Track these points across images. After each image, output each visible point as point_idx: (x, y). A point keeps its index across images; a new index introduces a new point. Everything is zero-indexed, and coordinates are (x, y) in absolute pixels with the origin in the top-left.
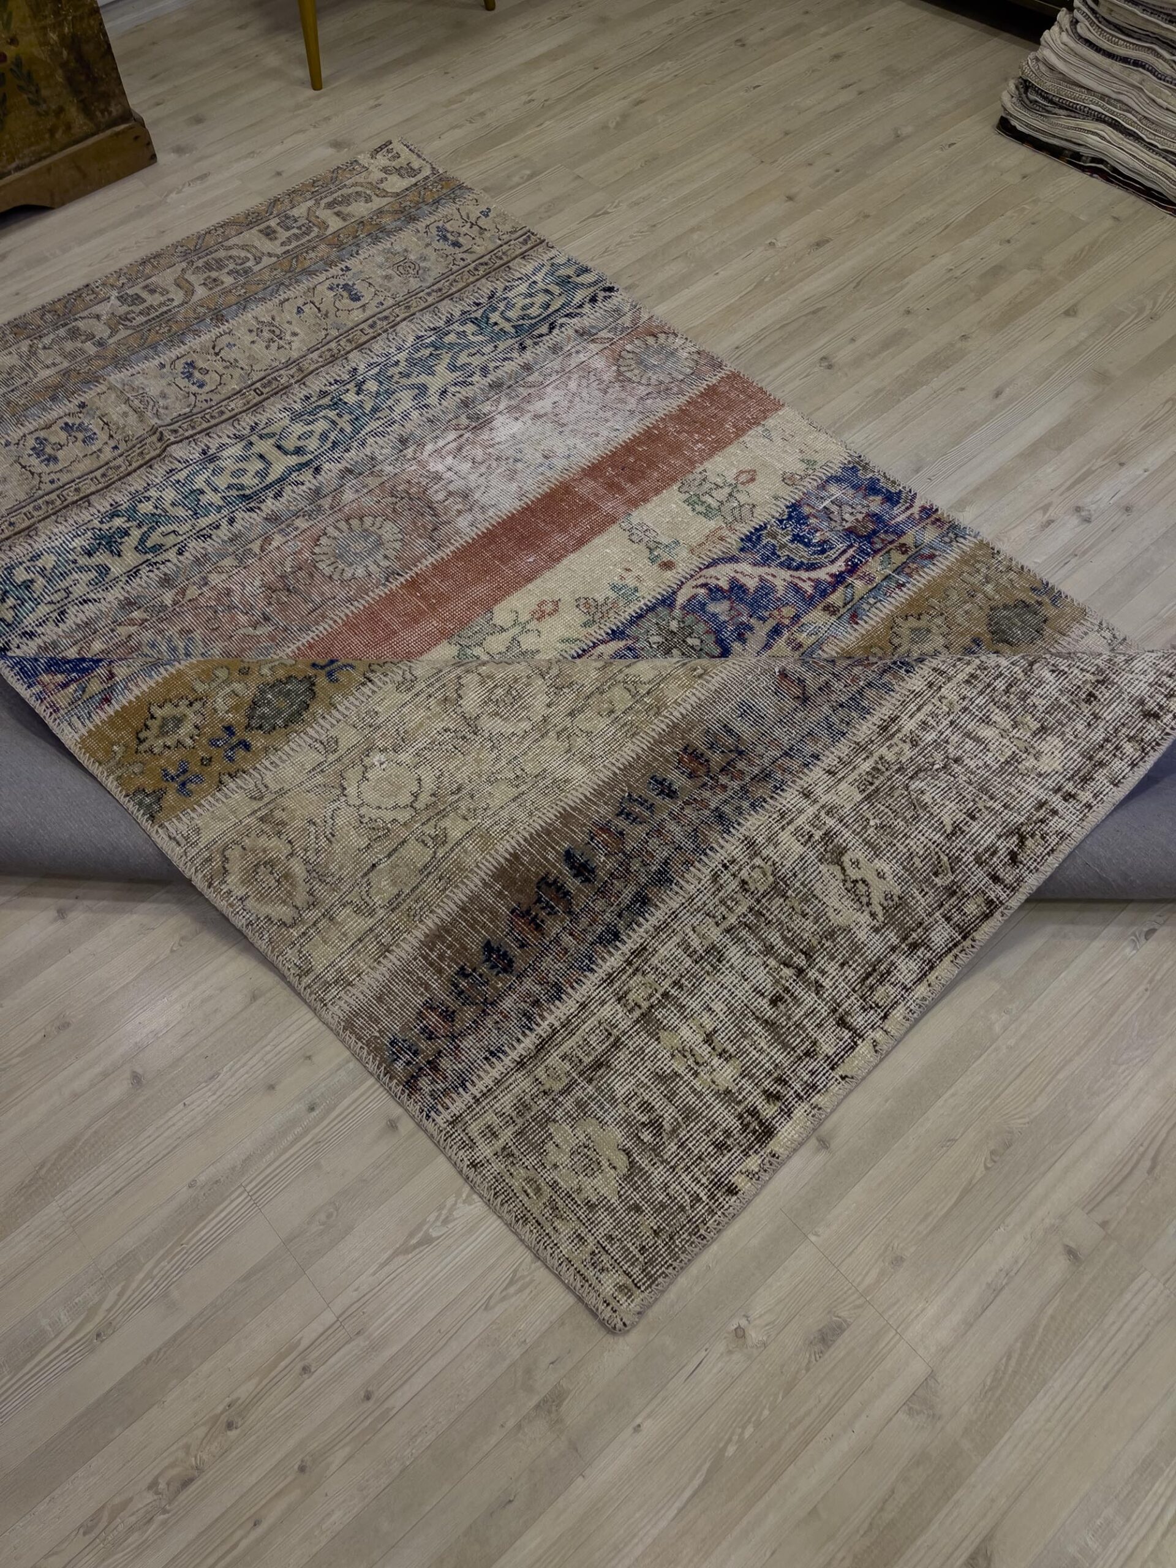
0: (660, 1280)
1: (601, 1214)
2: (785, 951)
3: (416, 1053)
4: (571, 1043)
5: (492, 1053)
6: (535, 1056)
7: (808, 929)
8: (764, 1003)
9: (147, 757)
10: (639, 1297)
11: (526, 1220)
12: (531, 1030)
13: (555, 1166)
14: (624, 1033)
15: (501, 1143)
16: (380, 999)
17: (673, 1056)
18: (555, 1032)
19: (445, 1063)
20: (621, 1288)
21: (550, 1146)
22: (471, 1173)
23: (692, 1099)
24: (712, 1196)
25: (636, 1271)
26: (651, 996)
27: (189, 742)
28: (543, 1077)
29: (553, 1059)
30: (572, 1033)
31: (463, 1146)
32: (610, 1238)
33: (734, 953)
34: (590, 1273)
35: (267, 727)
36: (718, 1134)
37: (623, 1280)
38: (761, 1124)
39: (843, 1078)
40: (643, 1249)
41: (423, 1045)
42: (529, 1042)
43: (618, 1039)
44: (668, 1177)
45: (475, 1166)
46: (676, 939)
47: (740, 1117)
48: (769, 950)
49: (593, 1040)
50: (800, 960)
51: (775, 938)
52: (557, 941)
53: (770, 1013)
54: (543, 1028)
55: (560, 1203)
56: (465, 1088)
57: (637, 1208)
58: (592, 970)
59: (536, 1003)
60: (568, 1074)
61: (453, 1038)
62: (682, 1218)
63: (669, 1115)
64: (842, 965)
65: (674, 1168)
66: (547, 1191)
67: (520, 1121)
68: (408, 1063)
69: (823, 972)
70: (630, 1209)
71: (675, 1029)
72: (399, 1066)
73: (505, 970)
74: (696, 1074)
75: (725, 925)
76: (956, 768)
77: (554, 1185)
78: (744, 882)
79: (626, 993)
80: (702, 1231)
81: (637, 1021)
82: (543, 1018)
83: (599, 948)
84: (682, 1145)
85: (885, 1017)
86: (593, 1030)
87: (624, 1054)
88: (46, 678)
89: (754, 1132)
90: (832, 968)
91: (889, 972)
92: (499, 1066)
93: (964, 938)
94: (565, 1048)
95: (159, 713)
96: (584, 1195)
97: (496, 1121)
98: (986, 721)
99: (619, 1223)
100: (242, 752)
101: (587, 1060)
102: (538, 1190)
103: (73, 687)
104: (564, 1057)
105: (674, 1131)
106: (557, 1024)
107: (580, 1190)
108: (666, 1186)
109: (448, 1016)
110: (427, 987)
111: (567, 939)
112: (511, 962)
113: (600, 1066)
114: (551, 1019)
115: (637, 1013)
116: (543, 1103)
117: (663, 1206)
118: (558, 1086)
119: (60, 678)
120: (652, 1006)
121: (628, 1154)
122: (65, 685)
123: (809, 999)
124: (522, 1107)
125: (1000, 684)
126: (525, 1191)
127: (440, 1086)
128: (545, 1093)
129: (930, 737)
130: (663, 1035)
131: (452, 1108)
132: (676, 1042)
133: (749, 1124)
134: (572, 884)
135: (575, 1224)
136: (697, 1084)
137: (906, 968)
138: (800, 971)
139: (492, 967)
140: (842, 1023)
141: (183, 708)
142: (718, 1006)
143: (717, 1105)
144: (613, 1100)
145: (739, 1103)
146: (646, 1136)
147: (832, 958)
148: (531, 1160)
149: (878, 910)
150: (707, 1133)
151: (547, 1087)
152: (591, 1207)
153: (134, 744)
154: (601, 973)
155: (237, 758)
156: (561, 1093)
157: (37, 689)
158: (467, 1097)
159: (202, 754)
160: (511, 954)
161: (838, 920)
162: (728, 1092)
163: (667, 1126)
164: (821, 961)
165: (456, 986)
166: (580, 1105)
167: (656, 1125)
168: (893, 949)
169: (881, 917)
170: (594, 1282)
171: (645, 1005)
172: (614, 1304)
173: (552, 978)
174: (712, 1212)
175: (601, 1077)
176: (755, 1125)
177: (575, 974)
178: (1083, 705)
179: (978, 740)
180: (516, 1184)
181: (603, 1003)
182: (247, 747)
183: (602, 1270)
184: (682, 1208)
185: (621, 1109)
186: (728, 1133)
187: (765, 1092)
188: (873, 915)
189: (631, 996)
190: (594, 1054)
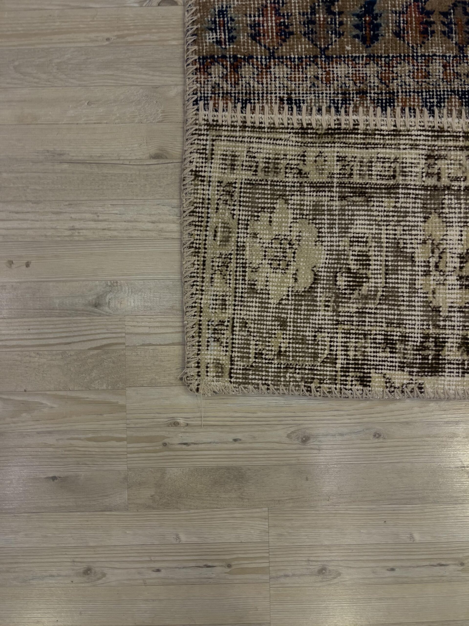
0: (250, 386)
1: (254, 302)
3: (232, 39)
4: (358, 153)
5: (290, 100)
6: (320, 136)
10: (224, 382)
11: (196, 254)
12: (337, 111)
13: (255, 235)
14: (406, 187)
15: (231, 177)
17: (424, 242)
18: (354, 131)
19: (247, 71)
20: (218, 365)
21: (265, 216)
22: (190, 178)
23: (404, 288)
24: (345, 370)
25: (240, 364)
26: (457, 179)
28: (310, 158)
29: (332, 152)
30: (366, 146)
31: (201, 152)
32: (244, 324)
34: (207, 334)
36: (397, 332)
37: (225, 361)
38: (437, 357)
40: (259, 355)
41: (243, 38)
42: (326, 120)
43: (396, 187)
44: (328, 325)
45: (197, 176)
47: (426, 337)
49: (377, 168)
55: (232, 265)
56: (243, 108)
57: (283, 324)
58: (432, 113)
59: (362, 93)
60: (331, 175)
61: (272, 56)
62: (308, 362)
65: (338, 323)
66: (232, 247)
67: (261, 175)
68: (219, 42)
70: (278, 319)
71: (448, 224)
72: (210, 37)
73: (364, 40)
74: (427, 273)
77: (241, 248)
79: (440, 157)
80: (313, 385)
81: (425, 188)
82: (356, 111)
83: (455, 100)
84: (361, 313)
86: (384, 160)
87: (388, 203)
89: (425, 358)
92: (285, 115)
94: (349, 152)
96: (254, 276)
97: (243, 157)
99: (260, 321)
101: (356, 179)
102: (226, 240)
104: (341, 159)
105: (366, 297)
106: (362, 127)
107: (255, 270)
108: (320, 330)
109: (284, 33)
112: (375, 38)
113: (362, 194)
114: (361, 117)
116: (291, 179)
117: (303, 340)
118: (314, 177)
120: (449, 188)
121: (316, 280)
124: (272, 166)
126: (216, 232)
127: (227, 86)
128: (300, 172)
130: (434, 218)
131: (220, 112)
132: (438, 234)
133: (427, 348)
135: (229, 290)
136: (420, 281)
139: (357, 27)
143: (418, 312)
144: (344, 230)
145: (437, 326)
146: (342, 281)
150: (390, 323)
151: (306, 169)
152: (252, 289)
154: (436, 122)
156: (312, 185)
158: (239, 116)
160: (382, 30)
162: (437, 310)
163: (365, 289)
165: (313, 12)
170: (204, 341)
171: (445, 181)
172: (203, 370)
173: (394, 86)
174: (334, 380)
175: (354, 203)
176: (431, 354)
177: (416, 101)
180: (214, 220)
181: (414, 147)
183: (217, 340)
184: (315, 356)
185: (344, 243)
186: (404, 339)
187: (464, 338)
189: (441, 164)
190: (366, 180)
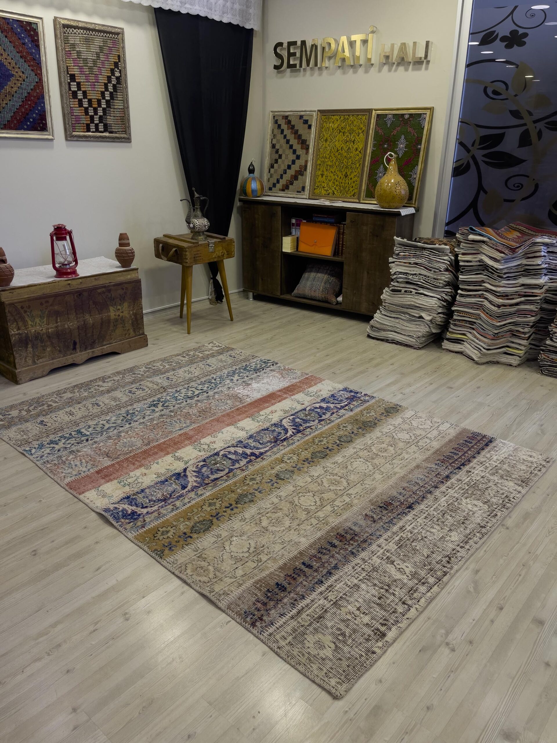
0: (352, 680)
1: (327, 661)
2: (380, 585)
3: (254, 615)
4: (310, 611)
5: (282, 615)
6: (297, 615)
7: (387, 580)
8: (376, 599)
9: (158, 541)
10: (345, 686)
11: (300, 664)
12: (295, 608)
13: (309, 648)
14: (328, 608)
15: (287, 641)
16: (239, 599)
17: (346, 614)
18: (303, 608)
19: (264, 618)
20: (338, 683)
21: (306, 642)
22: (278, 651)
23: (355, 626)
24: (367, 655)
25: (342, 677)
26: (336, 598)
27: (172, 537)
28: (301, 621)
29: (304, 616)
30: (309, 608)
31: (274, 642)
32: (332, 668)
33: (363, 586)
34: (326, 679)
35: (197, 532)
36: (366, 636)
37: (338, 680)
38: (381, 632)
39: (408, 619)
40: (344, 671)
41: (256, 613)
42: (294, 611)
43: (326, 610)
44: (350, 650)
45: (279, 648)
46: (343, 583)
47: (373, 631)
48: (375, 585)
49: (317, 610)
50: (387, 588)
51: (376, 582)
52: (301, 583)
53: (378, 601)
54: (299, 607)
55: (312, 659)
56: (273, 625)
57: (340, 659)
58: (314, 591)
59: (296, 600)
60: (310, 620)
61: (267, 611)
62: (357, 661)
63: (347, 632)
64: (401, 589)
65: (352, 647)
66: (307, 655)
67: (294, 634)
68: (251, 618)
69: (395, 590)
70: (337, 660)
71: (346, 607)
72: (248, 619)
73: (283, 591)
74: (355, 619)
75: (359, 579)
76: (426, 539)
77: (309, 653)
78: (363, 569)
79: (327, 597)
80: (365, 665)
81: (332, 605)
82: (299, 604)
83: (316, 585)
84: (354, 640)
85: (418, 601)
86: (317, 607)
87: (329, 614)
88: (123, 520)
89: (379, 635)
90: (397, 589)
91: (417, 590)
92: (284, 618)
93: (440, 581)
94: (308, 612)
95: (161, 530)
96: (320, 656)
97: (285, 635)
98: (432, 527)
99: (334, 664)
100: (189, 539)
101: (316, 616)
102: (303, 655)
103: (132, 524)
104: (308, 615)
105: (350, 636)
106: (304, 606)
107: (318, 654)
108: (350, 652)
109: (265, 604)
110: (256, 595)
111: (305, 583)
112: (285, 589)
113: (321, 618)
114: (301, 604)
115: (332, 603)
116: (302, 629)
117: (349, 658)
118: (306, 624)
119: (127, 521)
120: (337, 600)
121: (335, 643)
122: (129, 523)
123: (392, 597)
124: (294, 630)
125: (435, 519)
126: (299, 655)
127: (264, 625)
128: (302, 626)
129: (416, 531)
131: (269, 631)
132: (347, 610)
133: (376, 633)
134: (306, 569)
135: (318, 665)
136: (356, 622)
137: (423, 589)
138: (387, 590)
139: (279, 590)
140: (404, 603)
141: (169, 528)
142: (360, 600)
143: (364, 628)
144: (327, 627)
145: (372, 627)
146: (340, 638)
147: (397, 587)
148: (300, 646)
149: (409, 575)
150: (362, 636)
151: (302, 624)
152: (323, 659)
153: (153, 538)
154: (318, 592)
155: (188, 540)
156: (308, 626)
157: (120, 523)
158: (274, 627)
159: (176, 540)
160: (285, 586)
161: (396, 578)
162: (367, 624)
163: (347, 635)
164: (393, 587)
165: (267, 595)
166: (315, 629)
167: (343, 634)
168: (417, 584)
169: (410, 576)
170: (327, 681)
171: (334, 600)
172: (336, 688)
173: (301, 593)
174: (367, 659)
175: (322, 621)
176: (379, 633)
177: (309, 592)
179: (431, 532)
180: (295, 653)
181: (320, 600)
182: (191, 537)
183: (330, 678)
184: (356, 659)
185: (330, 630)
186: (369, 636)
187: (380, 623)
188: (408, 576)
189: (329, 598)
190: (318, 614)
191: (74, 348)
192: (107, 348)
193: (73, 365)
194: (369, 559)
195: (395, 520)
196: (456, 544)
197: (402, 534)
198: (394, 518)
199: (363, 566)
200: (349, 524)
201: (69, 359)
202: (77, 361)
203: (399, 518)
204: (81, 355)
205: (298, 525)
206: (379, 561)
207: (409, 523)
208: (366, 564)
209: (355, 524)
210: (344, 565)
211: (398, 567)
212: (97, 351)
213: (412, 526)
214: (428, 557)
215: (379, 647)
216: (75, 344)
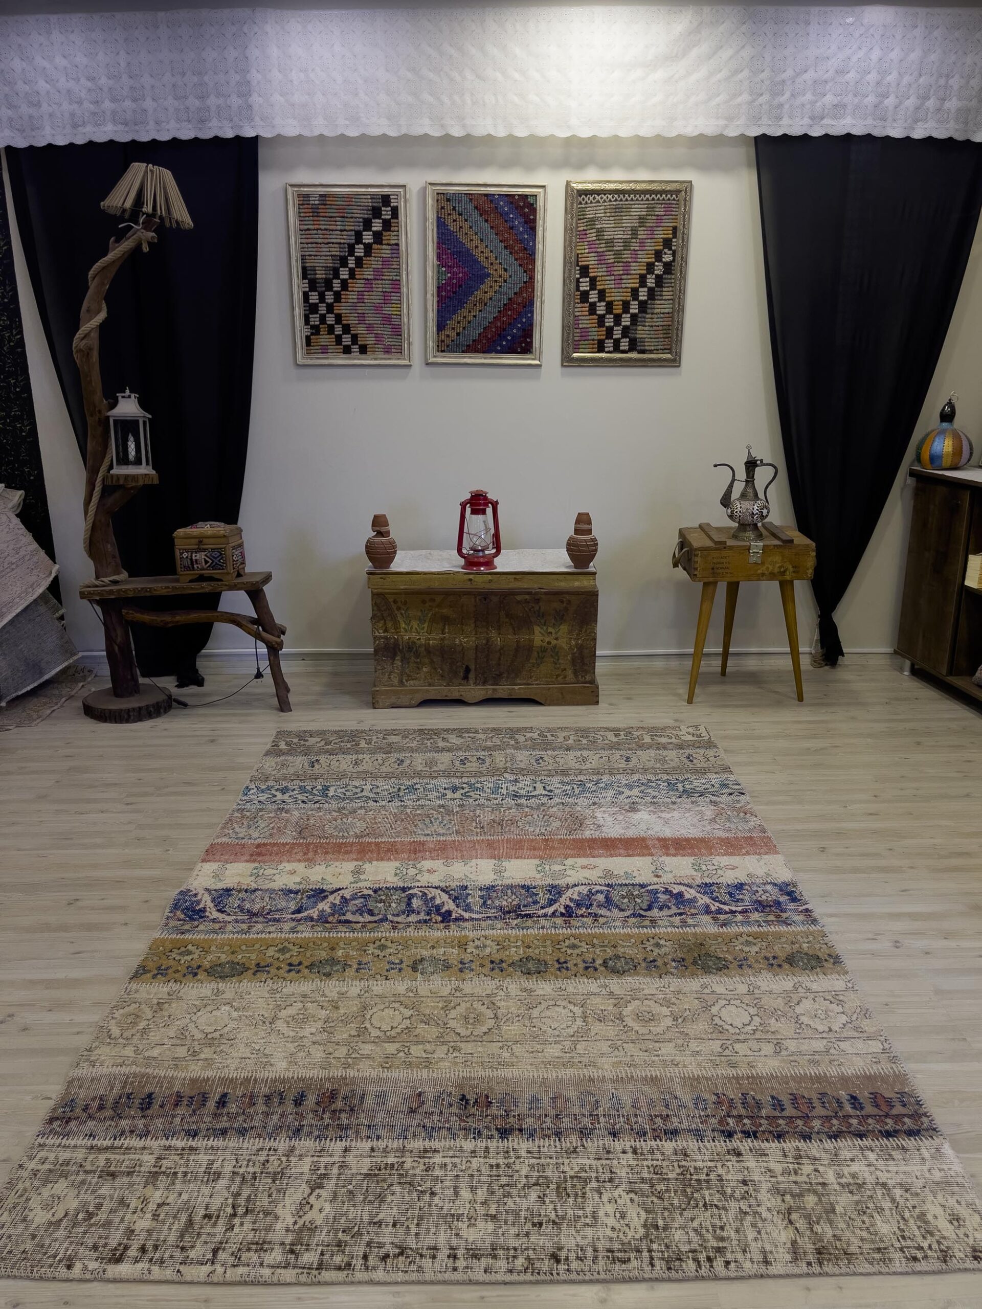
1: (21, 1227)
2: (242, 1201)
3: (72, 1111)
4: (118, 1157)
5: (90, 1135)
6: (100, 1150)
7: (263, 1201)
8: (202, 1212)
9: (164, 957)
12: (115, 1139)
13: (40, 1194)
14: (139, 1172)
15: (40, 1167)
16: (93, 1080)
17: (139, 1198)
18: (121, 1148)
19: (73, 1124)
21: (50, 1185)
22: (16, 1168)
23: (117, 1220)
24: (60, 1261)
26: (170, 1168)
27: (182, 962)
28: (90, 1159)
29: (103, 1157)
30: (124, 1154)
31: (29, 1157)
33: (222, 1183)
35: (211, 974)
36: (102, 1242)
38: (121, 1255)
39: (178, 1271)
41: (78, 1110)
42: (107, 1143)
43: (134, 1172)
44: (61, 1238)
45: (20, 1167)
46: (212, 1158)
47: (120, 1244)
48: (237, 1195)
49: (126, 1163)
50: (241, 1211)
51: (246, 1193)
52: (174, 1116)
53: (197, 1218)
54: (117, 1143)
55: (19, 1208)
56: (63, 1138)
57: (34, 1237)
58: (167, 1139)
59: (132, 1131)
60: (98, 1167)
61: (90, 1117)
62: (39, 1257)
63: (102, 1216)
64: (253, 1230)
65: (69, 1237)
66: (23, 1199)
67: (57, 1167)
68: (64, 1112)
69: (242, 1224)
70: (32, 1235)
71: (157, 1189)
72: (61, 1110)
73: (142, 1109)
74: (134, 1213)
75: (236, 1170)
76: (427, 1197)
77: (28, 1200)
78: (268, 1161)
79: (164, 1159)
81: (150, 1173)
82: (125, 1139)
83: (183, 1133)
84: (85, 1232)
85: (234, 1266)
86: (132, 1160)
87: (126, 1180)
88: (178, 912)
89: (114, 1255)
90: (248, 1226)
91: (266, 1251)
92: (85, 1141)
93: (317, 1269)
94: (114, 1156)
96: (29, 1213)
97: (52, 1159)
98: (473, 1189)
99: (21, 1235)
100: (191, 976)
101: (112, 1169)
102: (21, 1196)
103: (180, 922)
104: (107, 1160)
105: (92, 1225)
106: (125, 1146)
107: (31, 1210)
108: (55, 1241)
109: (101, 1108)
110: (112, 1089)
111: (178, 1120)
112: (149, 1108)
113: (112, 1175)
114: (126, 1142)
115: (156, 1169)
116: (74, 1168)
117: (42, 1246)
118: (88, 1168)
119: (181, 916)
120: (164, 1172)
121: (65, 1216)
122: (180, 920)
123: (220, 1228)
124: (67, 1163)
125: (504, 1180)
127: (58, 1129)
128: (81, 1166)
129: (438, 1172)
130: (150, 1187)
131: (49, 1140)
132: (149, 1194)
133: (118, 1250)
134: (211, 1104)
135: (10, 1220)
136: (128, 1216)
137: (276, 1256)
138: (234, 1215)
139: (140, 1104)
140: (215, 1252)
141: (198, 951)
142: (185, 1197)
143: (121, 1232)
144: (94, 1192)
145: (129, 1239)
146: (81, 1216)
147: (254, 1223)
148: (36, 1183)
149: (301, 1223)
150: (100, 1238)
151: (85, 1164)
152: (24, 1220)
153: (168, 951)
154: (167, 1143)
155: (186, 977)
156: (85, 1171)
158: (58, 1142)
159: (179, 968)
160: (153, 1105)
161: (279, 1211)
162: (133, 1231)
163: (92, 1221)
164: (249, 1218)
165: (120, 1098)
166: (83, 1182)
167: (90, 1215)
168: (283, 1244)
169: (296, 1227)
171: (163, 1169)
173: (151, 1128)
175: (106, 1180)
176: (118, 1253)
177: (160, 1135)
178: (530, 1224)
179: (456, 1194)
181: (152, 1154)
182: (195, 976)
185: (91, 1198)
186: (105, 1245)
187: (144, 1245)
188: (295, 1223)
189: (164, 1162)
190: (118, 1169)
191: (466, 678)
192: (519, 690)
193: (459, 702)
194: (301, 1155)
195: (444, 1132)
196: (455, 1242)
197: (409, 1160)
198: (449, 1129)
199: (271, 1158)
200: (372, 1089)
201: (455, 692)
202: (467, 697)
203: (455, 1134)
204: (475, 691)
205: (314, 1043)
206: (306, 1169)
207: (451, 1153)
208: (284, 1159)
209: (381, 1097)
210: (260, 1136)
211: (312, 1200)
212: (503, 690)
213: (448, 1160)
214: (375, 1223)
215: (85, 1268)
216: (468, 670)
